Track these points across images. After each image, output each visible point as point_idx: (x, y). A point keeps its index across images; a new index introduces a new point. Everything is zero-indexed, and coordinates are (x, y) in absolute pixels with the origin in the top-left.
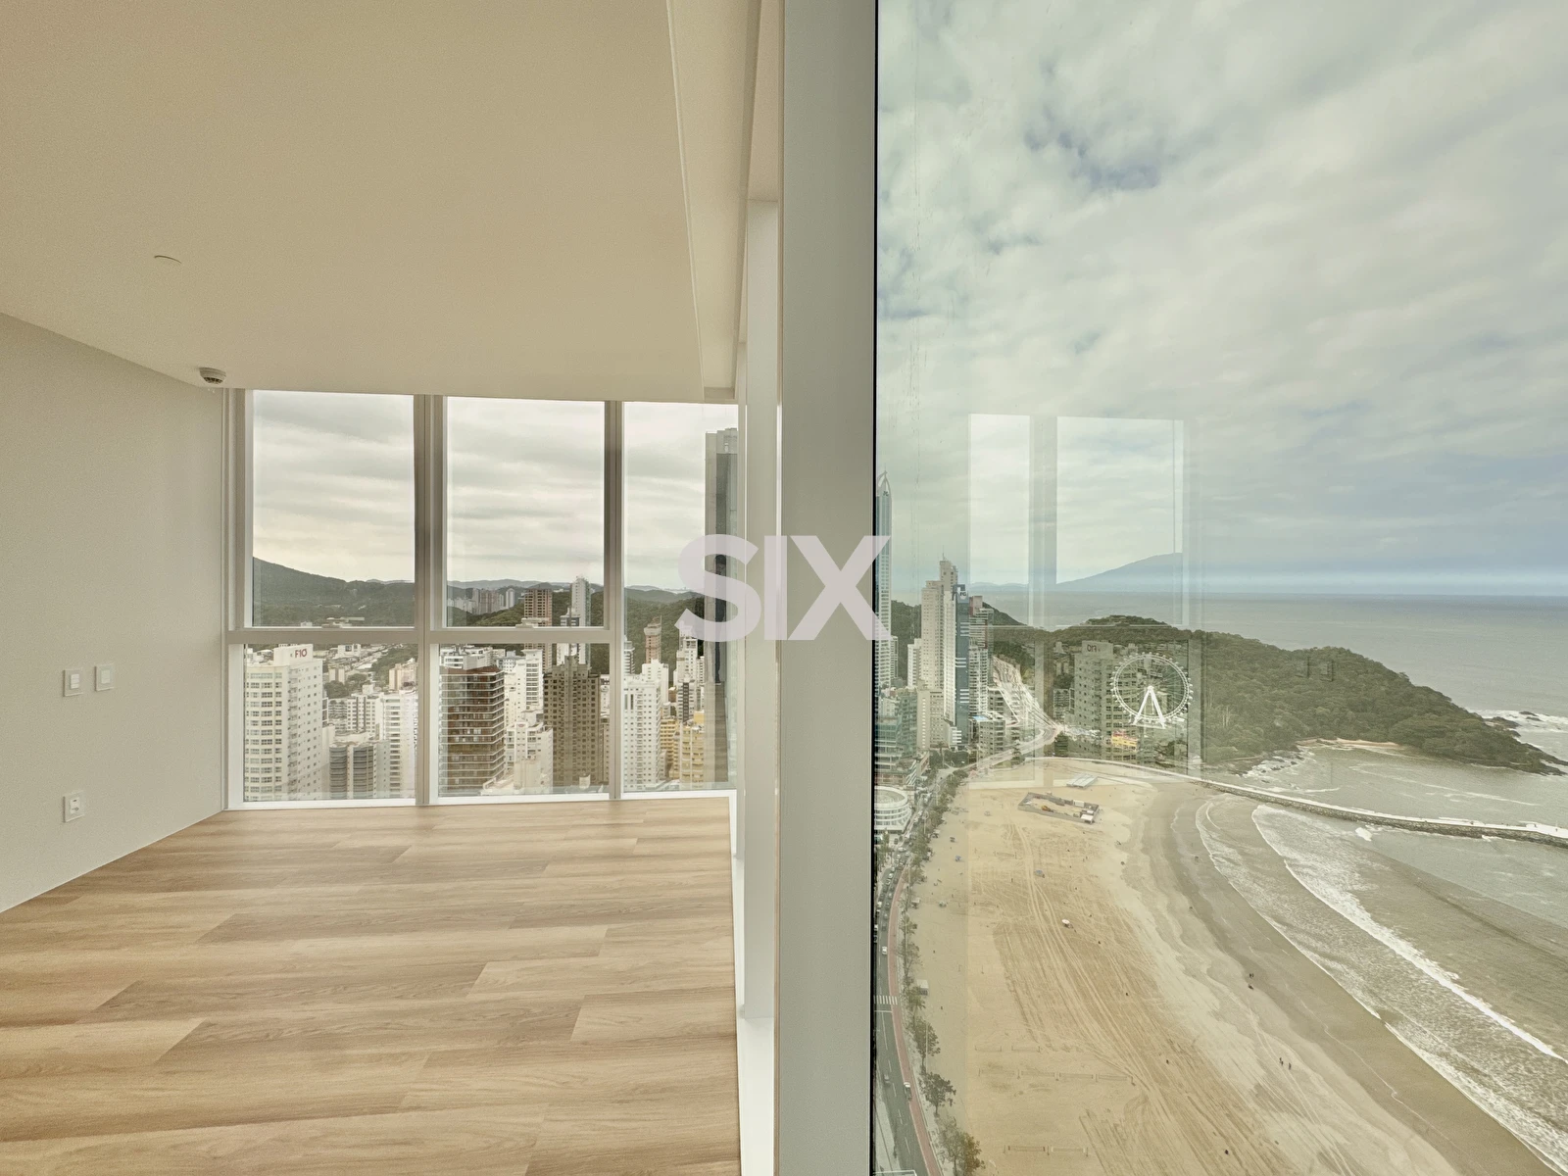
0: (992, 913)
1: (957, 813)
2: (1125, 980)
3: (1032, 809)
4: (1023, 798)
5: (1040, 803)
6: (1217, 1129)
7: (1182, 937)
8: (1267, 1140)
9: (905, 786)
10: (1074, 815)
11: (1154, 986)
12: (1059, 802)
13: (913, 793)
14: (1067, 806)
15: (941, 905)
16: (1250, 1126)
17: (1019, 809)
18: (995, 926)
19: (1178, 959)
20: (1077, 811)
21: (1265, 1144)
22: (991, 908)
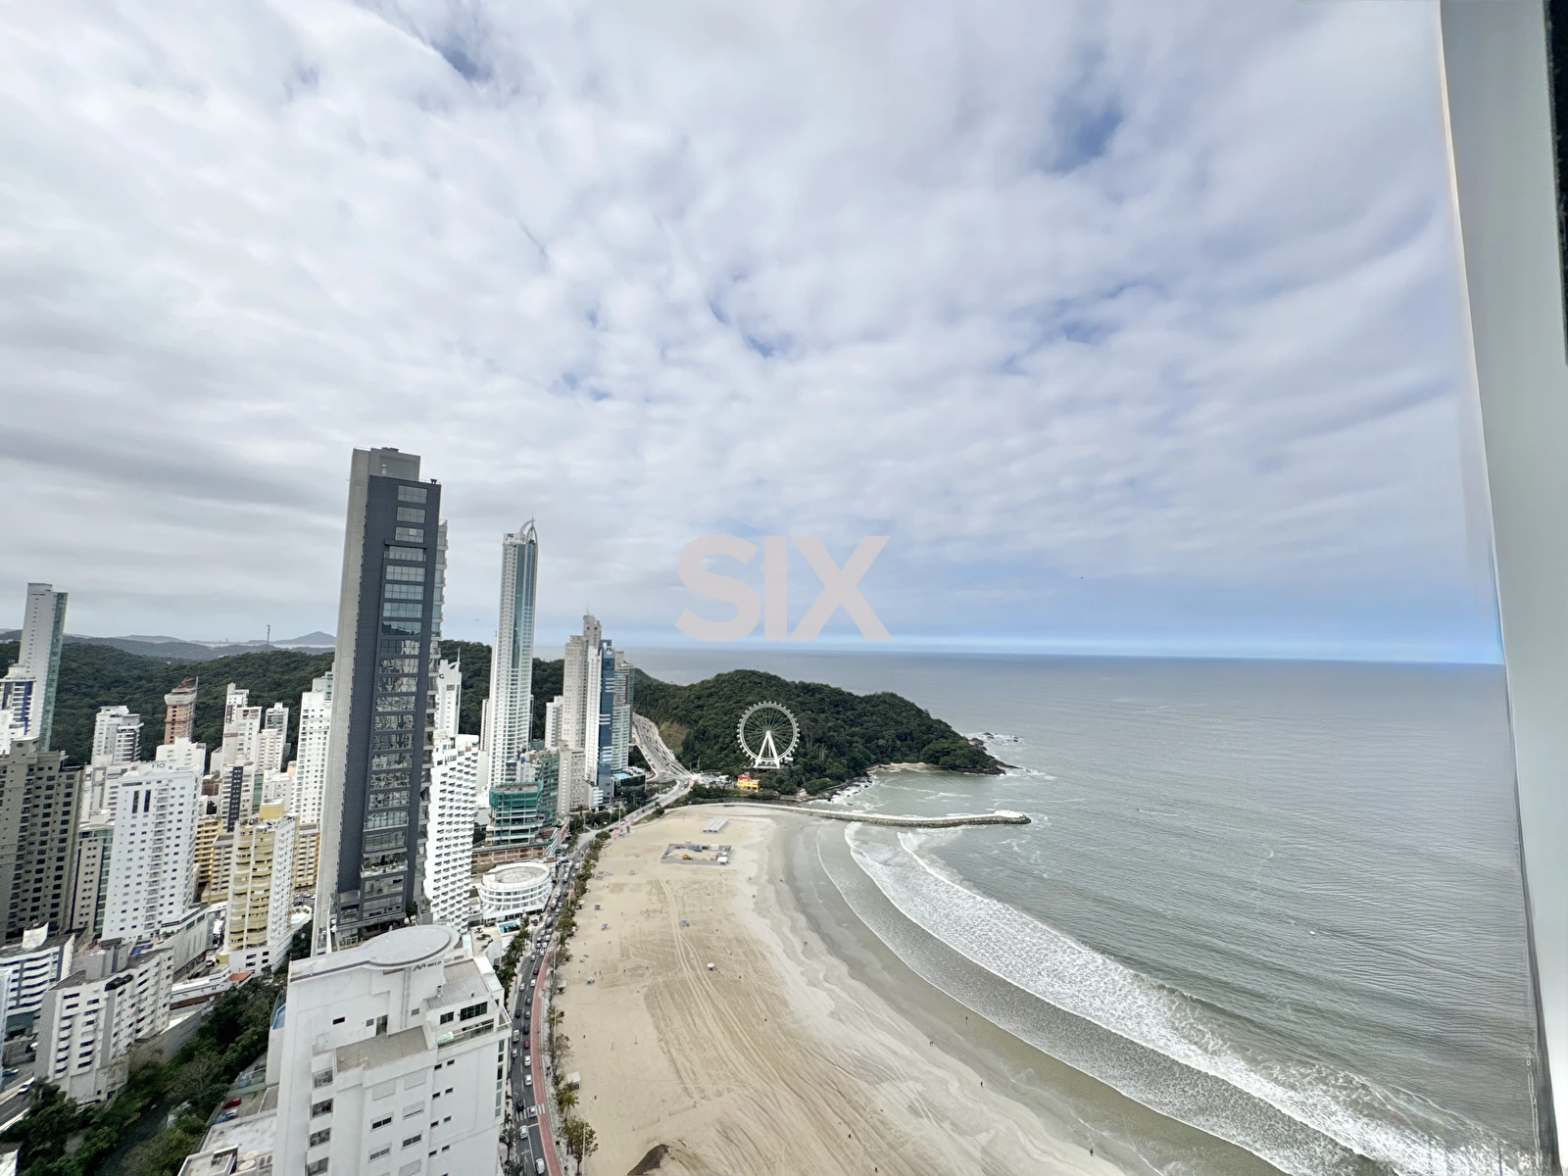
0: (642, 975)
1: (601, 878)
2: (764, 1008)
3: (674, 860)
4: (664, 851)
5: (681, 853)
6: (841, 1118)
7: (803, 953)
8: (875, 1112)
9: (545, 859)
10: (712, 860)
11: (786, 1004)
12: (697, 849)
13: (554, 864)
14: (704, 851)
15: (589, 983)
16: (863, 1105)
17: (662, 862)
18: (645, 989)
19: (802, 973)
20: (713, 854)
21: (874, 1116)
22: (641, 972)
